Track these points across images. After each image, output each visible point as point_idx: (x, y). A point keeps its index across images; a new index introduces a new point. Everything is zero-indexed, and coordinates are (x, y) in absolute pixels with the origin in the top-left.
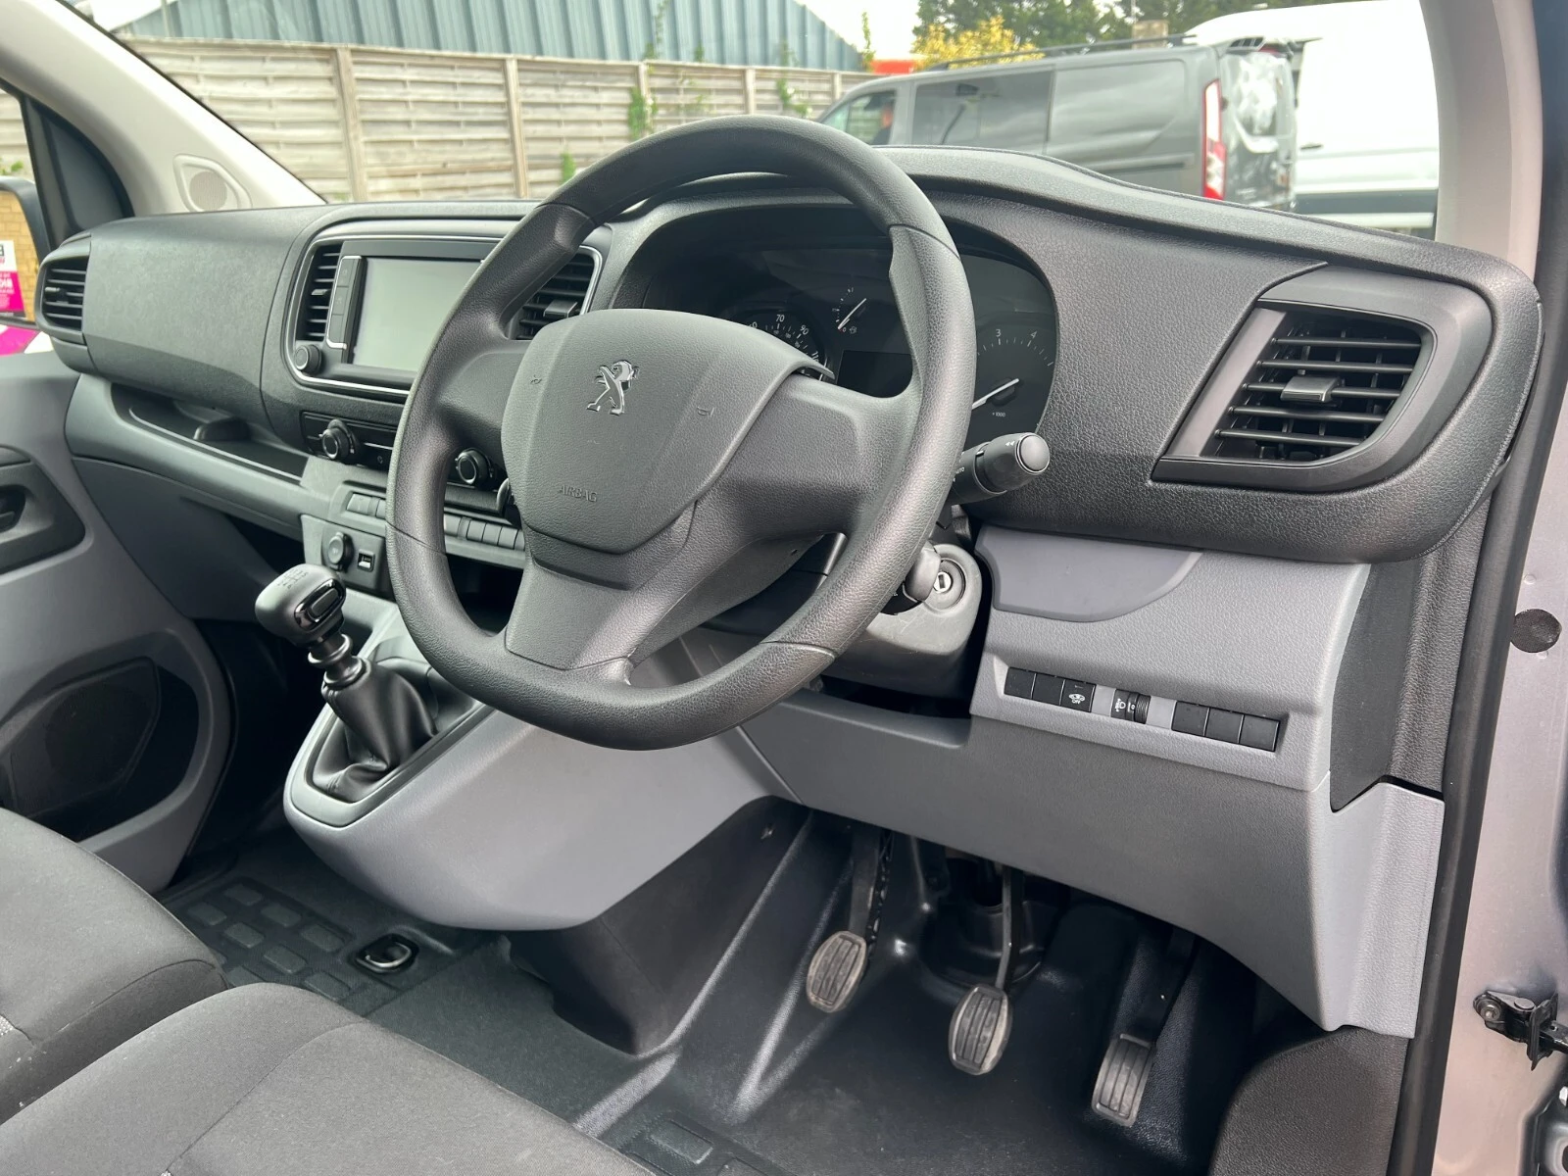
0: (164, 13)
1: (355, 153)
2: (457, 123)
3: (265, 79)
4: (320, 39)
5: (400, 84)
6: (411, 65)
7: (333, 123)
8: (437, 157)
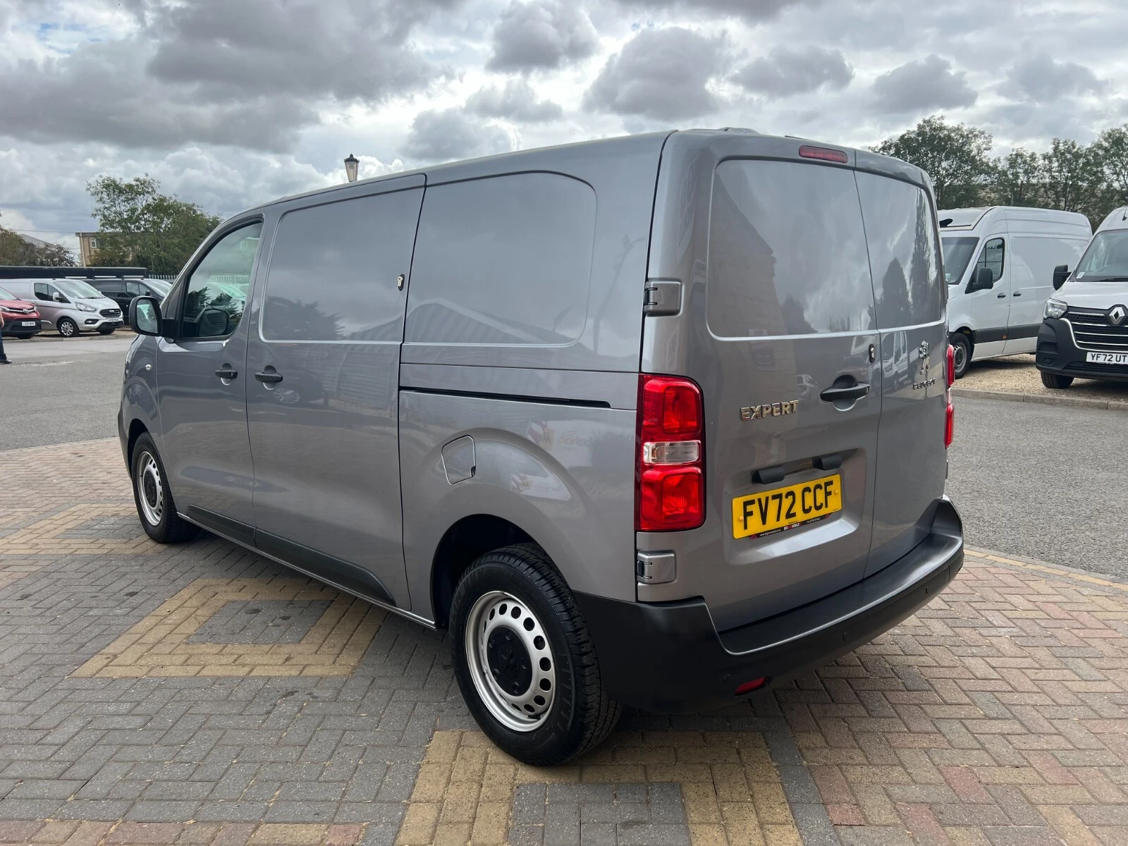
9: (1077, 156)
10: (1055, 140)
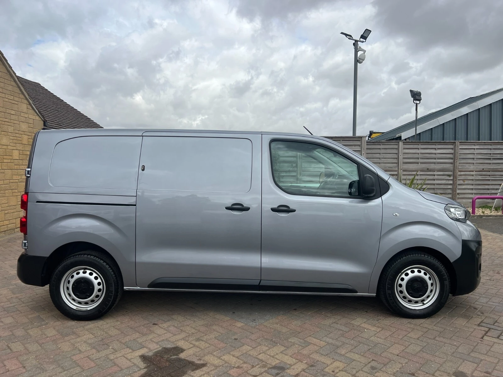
0: (415, 136)
1: (455, 165)
2: (490, 159)
3: (435, 149)
4: (467, 140)
5: (474, 149)
6: (477, 145)
7: (452, 159)
8: (481, 167)
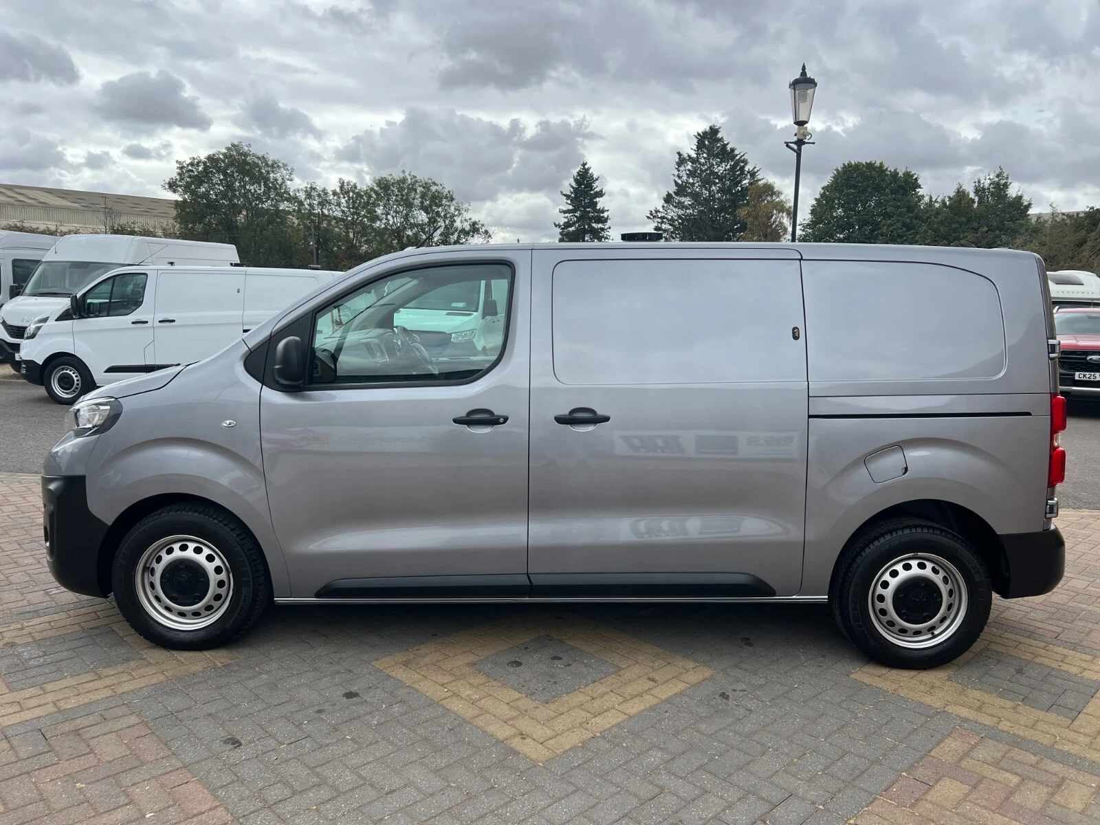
9: (359, 195)
10: (340, 179)
